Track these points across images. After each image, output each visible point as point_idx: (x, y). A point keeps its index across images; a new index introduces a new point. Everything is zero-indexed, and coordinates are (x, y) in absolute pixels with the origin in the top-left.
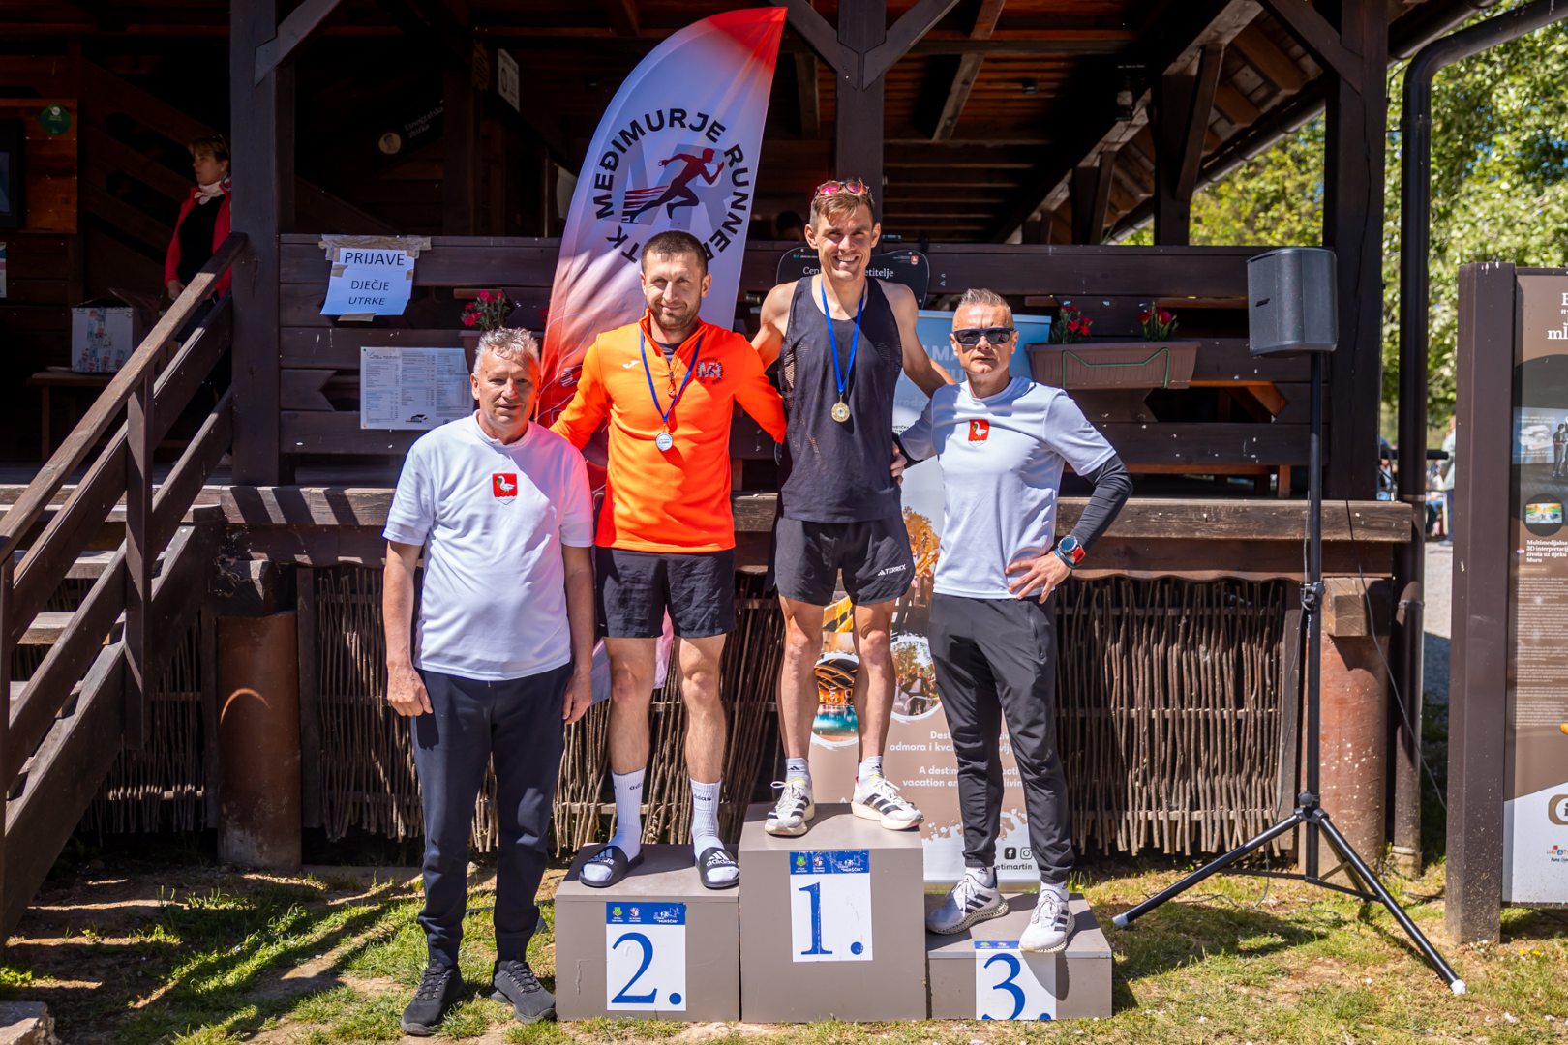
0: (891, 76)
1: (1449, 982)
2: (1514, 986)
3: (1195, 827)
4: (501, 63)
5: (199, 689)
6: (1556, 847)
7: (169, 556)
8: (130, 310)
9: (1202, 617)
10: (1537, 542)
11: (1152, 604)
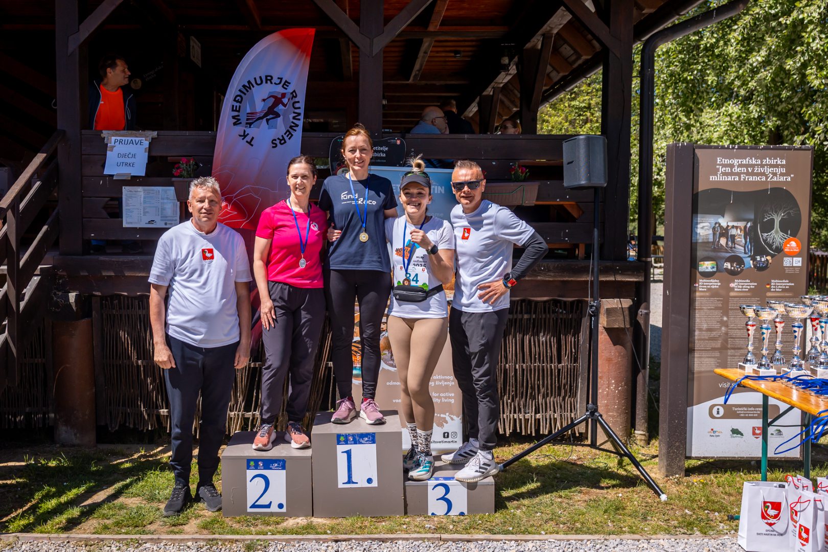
0: (386, 50)
1: (659, 495)
2: (691, 497)
3: (538, 422)
4: (192, 43)
5: (44, 357)
6: (712, 430)
7: (28, 291)
8: (6, 168)
9: (541, 319)
10: (704, 281)
11: (516, 313)
